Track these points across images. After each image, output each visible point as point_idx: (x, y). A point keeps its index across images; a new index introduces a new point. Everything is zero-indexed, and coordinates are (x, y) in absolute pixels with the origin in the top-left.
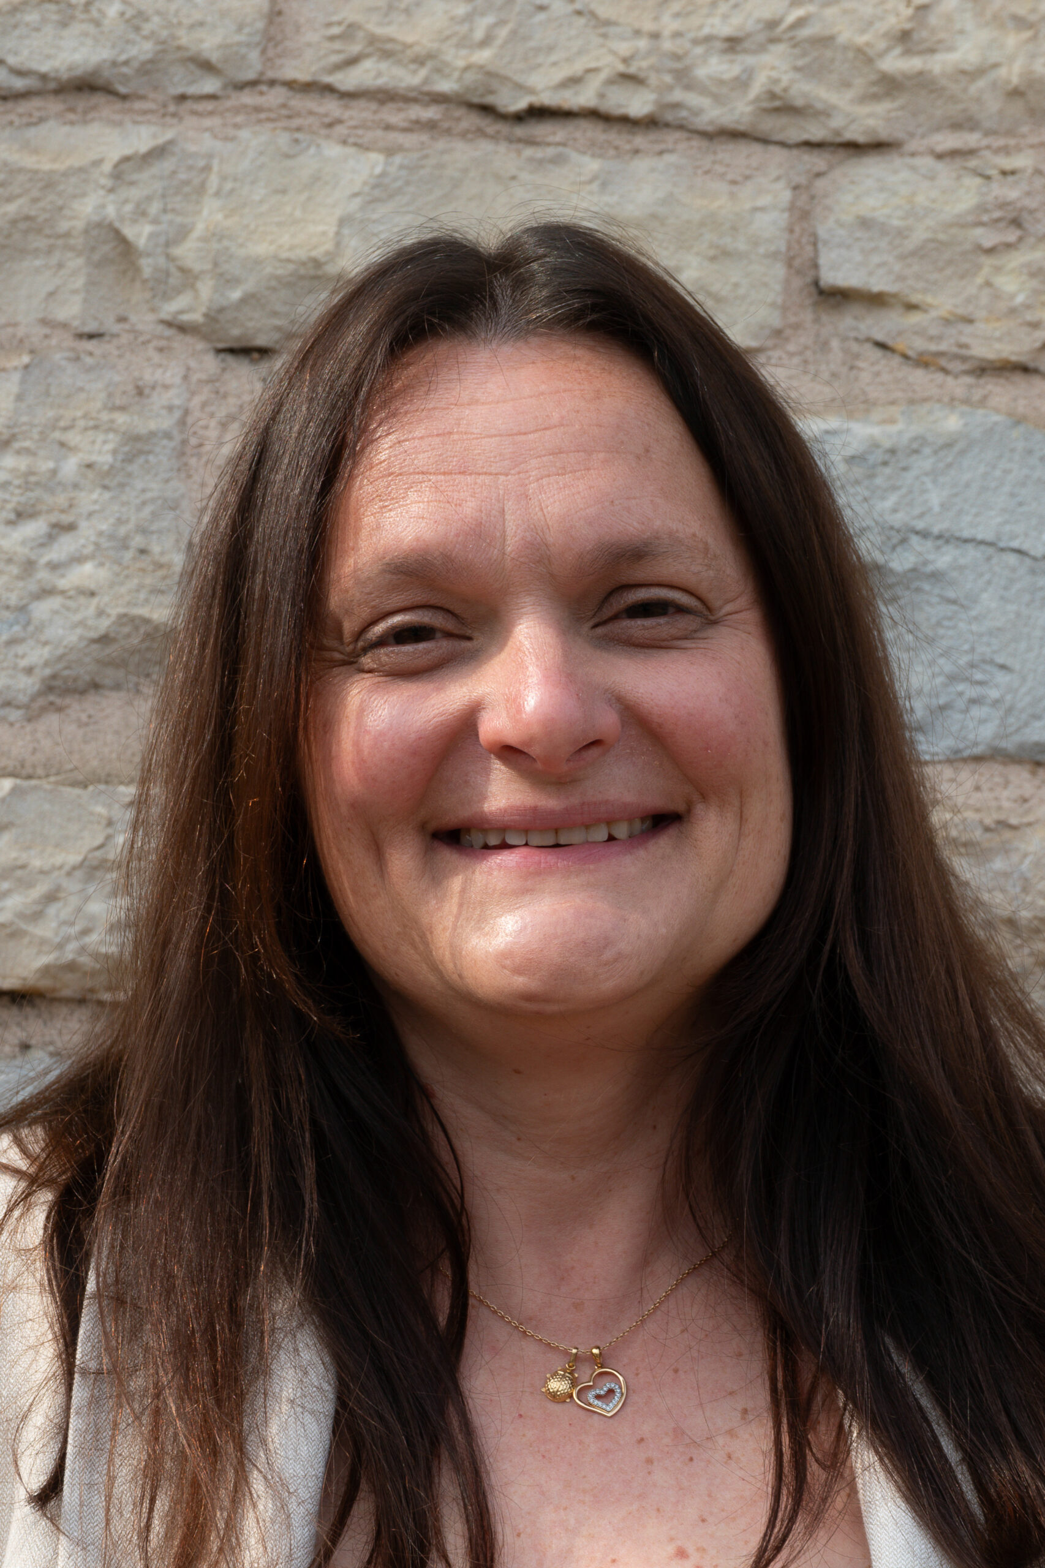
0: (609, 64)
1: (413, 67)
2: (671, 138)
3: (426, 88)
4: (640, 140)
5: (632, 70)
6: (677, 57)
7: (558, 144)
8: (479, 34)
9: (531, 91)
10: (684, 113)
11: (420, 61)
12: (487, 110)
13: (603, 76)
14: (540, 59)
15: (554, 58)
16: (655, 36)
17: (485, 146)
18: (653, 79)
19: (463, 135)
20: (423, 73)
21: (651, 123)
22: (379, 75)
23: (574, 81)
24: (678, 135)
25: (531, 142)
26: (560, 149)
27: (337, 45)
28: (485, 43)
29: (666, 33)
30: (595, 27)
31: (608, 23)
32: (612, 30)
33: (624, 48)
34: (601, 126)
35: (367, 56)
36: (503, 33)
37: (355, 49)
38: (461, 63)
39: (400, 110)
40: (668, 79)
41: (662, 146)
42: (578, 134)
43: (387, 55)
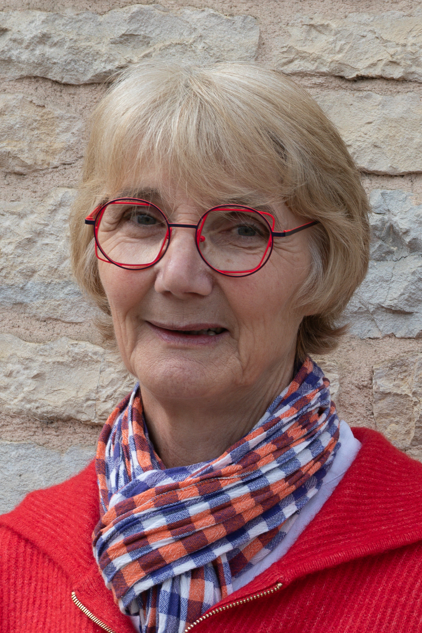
0: (387, 57)
1: (312, 62)
2: (412, 86)
3: (317, 71)
4: (400, 88)
5: (394, 60)
6: (413, 54)
7: (369, 90)
8: (337, 49)
9: (358, 70)
10: (416, 76)
11: (315, 60)
12: (342, 78)
13: (384, 62)
14: (362, 57)
15: (367, 56)
16: (405, 45)
17: (342, 92)
18: (403, 63)
19: (334, 88)
20: (316, 64)
21: (403, 80)
22: (300, 66)
23: (374, 65)
24: (415, 85)
25: (359, 90)
26: (369, 92)
27: (285, 55)
28: (340, 51)
29: (409, 44)
30: (383, 43)
31: (387, 41)
32: (389, 44)
33: (392, 51)
34: (385, 82)
35: (297, 59)
36: (347, 47)
37: (292, 56)
38: (330, 60)
39: (309, 79)
40: (409, 62)
41: (409, 90)
42: (376, 87)
43: (303, 58)
